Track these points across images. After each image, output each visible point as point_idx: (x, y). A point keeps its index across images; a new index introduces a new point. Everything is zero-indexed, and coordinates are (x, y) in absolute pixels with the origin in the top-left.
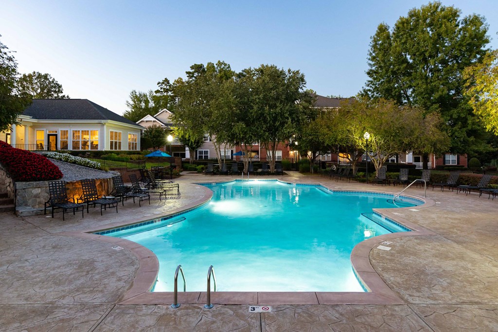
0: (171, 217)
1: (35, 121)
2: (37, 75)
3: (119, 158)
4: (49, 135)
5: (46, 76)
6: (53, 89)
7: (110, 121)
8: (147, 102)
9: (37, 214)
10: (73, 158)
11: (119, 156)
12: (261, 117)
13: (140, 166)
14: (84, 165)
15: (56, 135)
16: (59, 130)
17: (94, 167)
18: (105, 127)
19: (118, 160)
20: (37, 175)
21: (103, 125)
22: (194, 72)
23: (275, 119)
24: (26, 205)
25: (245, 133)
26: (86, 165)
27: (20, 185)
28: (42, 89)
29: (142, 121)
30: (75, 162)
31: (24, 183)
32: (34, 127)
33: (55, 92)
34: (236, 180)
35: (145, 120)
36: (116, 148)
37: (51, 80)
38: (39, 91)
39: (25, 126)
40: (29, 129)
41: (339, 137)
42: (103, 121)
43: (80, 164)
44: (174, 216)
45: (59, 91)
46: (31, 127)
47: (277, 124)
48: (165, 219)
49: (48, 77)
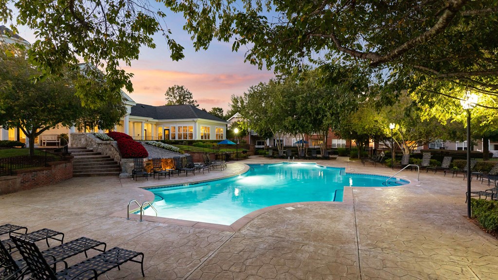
0: (198, 183)
1: (157, 121)
2: (177, 87)
3: (203, 145)
4: (165, 130)
5: (182, 88)
6: (187, 96)
7: (199, 119)
8: (242, 102)
9: (128, 177)
10: (163, 144)
11: (205, 144)
12: (305, 112)
13: (215, 150)
14: (168, 150)
15: (169, 130)
16: (171, 127)
17: (174, 151)
18: (197, 123)
19: (203, 146)
20: (132, 154)
21: (195, 122)
22: (282, 75)
23: (317, 113)
24: (127, 172)
25: (294, 126)
26: (170, 150)
27: (123, 160)
28: (180, 97)
29: (233, 118)
30: (163, 148)
31: (125, 159)
32: (157, 124)
33: (188, 98)
34: (284, 163)
35: (235, 117)
36: (206, 138)
37: (185, 90)
38: (178, 98)
39: (152, 124)
40: (154, 126)
41: (366, 127)
42: (195, 120)
43: (167, 149)
44: (200, 183)
45: (190, 97)
46: (155, 125)
47: (320, 117)
48: (192, 184)
49: (183, 88)
